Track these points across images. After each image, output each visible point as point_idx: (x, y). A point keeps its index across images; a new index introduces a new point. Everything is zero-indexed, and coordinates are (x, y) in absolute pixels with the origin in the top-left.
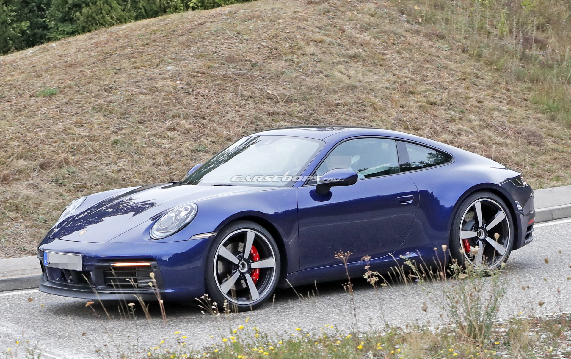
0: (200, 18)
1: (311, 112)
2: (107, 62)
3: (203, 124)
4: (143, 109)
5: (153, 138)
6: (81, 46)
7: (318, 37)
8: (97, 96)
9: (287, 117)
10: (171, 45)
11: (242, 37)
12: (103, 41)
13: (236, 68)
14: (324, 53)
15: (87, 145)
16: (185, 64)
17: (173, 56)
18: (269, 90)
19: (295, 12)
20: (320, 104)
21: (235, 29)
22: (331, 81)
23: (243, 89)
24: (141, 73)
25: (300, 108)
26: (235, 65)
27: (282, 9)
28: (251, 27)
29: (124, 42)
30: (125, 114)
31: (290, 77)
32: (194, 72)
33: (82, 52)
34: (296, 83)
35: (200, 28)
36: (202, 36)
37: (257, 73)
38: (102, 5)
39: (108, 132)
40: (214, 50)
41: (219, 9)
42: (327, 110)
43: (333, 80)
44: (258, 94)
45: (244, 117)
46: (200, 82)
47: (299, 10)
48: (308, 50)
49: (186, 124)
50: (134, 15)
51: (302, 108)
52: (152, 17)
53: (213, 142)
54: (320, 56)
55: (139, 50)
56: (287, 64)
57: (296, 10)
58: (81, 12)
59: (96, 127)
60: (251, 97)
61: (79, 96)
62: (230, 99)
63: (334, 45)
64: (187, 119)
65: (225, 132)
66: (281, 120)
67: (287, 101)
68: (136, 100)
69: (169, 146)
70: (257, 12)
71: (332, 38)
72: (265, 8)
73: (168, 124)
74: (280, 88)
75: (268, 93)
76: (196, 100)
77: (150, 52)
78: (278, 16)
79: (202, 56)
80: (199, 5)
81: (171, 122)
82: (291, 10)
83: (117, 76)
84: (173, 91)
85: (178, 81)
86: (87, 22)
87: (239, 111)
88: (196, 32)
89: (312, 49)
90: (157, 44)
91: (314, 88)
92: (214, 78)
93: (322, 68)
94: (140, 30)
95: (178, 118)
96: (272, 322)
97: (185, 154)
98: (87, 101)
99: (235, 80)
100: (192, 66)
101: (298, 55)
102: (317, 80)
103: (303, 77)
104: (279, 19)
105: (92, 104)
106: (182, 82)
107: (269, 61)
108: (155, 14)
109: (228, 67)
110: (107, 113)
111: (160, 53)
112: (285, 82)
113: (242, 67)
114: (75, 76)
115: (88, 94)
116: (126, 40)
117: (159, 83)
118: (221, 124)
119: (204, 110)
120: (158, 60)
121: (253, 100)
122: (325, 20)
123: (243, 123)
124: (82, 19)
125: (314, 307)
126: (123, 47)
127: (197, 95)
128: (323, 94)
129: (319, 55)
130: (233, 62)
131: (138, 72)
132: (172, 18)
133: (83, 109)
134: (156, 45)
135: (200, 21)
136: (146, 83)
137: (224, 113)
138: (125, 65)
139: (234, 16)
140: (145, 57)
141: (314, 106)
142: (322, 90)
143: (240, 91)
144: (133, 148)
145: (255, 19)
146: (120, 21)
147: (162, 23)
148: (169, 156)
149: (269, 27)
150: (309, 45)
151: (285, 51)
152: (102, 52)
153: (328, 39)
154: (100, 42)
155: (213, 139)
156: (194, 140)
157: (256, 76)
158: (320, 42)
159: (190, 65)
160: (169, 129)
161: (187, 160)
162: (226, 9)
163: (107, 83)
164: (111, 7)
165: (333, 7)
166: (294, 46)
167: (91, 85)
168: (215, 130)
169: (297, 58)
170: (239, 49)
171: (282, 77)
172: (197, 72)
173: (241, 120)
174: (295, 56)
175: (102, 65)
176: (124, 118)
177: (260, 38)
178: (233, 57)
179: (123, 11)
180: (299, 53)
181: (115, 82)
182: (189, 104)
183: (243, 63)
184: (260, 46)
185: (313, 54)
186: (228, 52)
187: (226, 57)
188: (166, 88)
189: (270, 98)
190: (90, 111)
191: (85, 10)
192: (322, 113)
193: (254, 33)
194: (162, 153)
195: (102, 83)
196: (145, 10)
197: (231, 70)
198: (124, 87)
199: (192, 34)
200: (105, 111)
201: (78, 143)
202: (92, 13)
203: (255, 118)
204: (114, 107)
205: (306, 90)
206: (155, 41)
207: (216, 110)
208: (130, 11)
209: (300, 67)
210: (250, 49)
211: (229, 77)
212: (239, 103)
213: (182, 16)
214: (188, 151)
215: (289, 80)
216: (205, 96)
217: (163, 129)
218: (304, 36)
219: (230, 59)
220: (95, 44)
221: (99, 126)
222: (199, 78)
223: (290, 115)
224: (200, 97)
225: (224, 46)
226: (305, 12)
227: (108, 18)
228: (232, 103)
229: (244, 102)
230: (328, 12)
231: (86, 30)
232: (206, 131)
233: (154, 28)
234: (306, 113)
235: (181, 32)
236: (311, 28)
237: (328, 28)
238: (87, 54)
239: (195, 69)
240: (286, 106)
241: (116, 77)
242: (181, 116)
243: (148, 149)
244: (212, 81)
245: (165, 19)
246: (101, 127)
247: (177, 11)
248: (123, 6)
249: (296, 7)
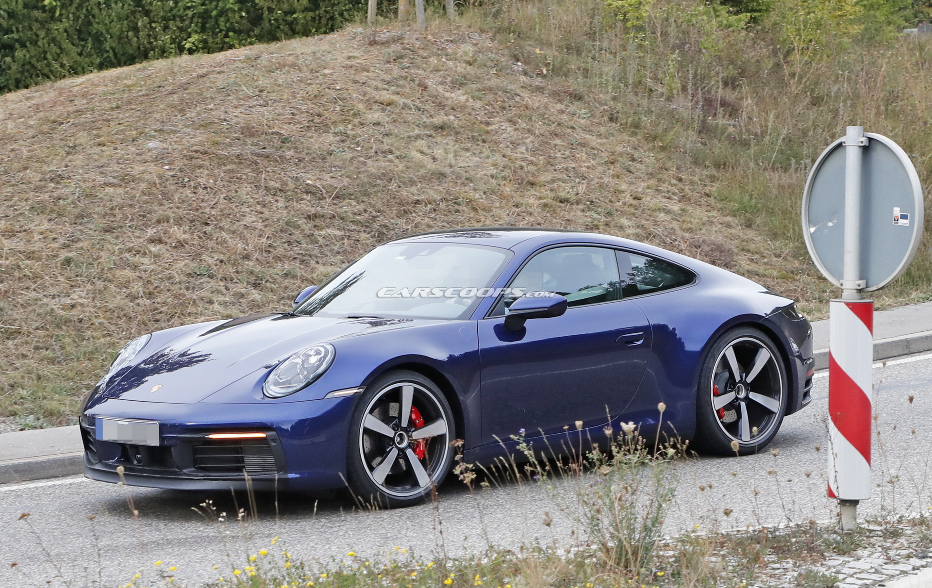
0: (201, 66)
1: (374, 213)
2: (55, 136)
3: (205, 233)
4: (112, 209)
5: (127, 255)
6: (13, 109)
7: (386, 96)
8: (38, 189)
9: (337, 222)
10: (155, 108)
11: (267, 96)
12: (47, 102)
13: (257, 144)
14: (394, 121)
15: (22, 266)
16: (176, 139)
17: (158, 126)
18: (309, 179)
19: (349, 58)
20: (388, 201)
21: (256, 84)
22: (406, 166)
23: (268, 178)
24: (108, 153)
25: (358, 207)
26: (255, 140)
27: (329, 52)
28: (280, 81)
29: (81, 103)
30: (82, 217)
31: (342, 160)
32: (192, 151)
33: (15, 120)
34: (352, 168)
35: (201, 82)
36: (204, 94)
37: (290, 153)
38: (46, 46)
39: (55, 245)
40: (222, 117)
41: (230, 52)
42: (399, 211)
43: (409, 164)
44: (291, 185)
45: (270, 222)
46: (200, 167)
47: (355, 54)
48: (370, 116)
49: (179, 233)
50: (98, 61)
51: (361, 207)
52: (125, 64)
53: (222, 261)
54: (388, 127)
55: (105, 117)
56: (338, 138)
57: (351, 54)
58: (13, 57)
59: (37, 237)
60: (280, 190)
61: (10, 189)
62: (248, 194)
63: (410, 109)
64: (181, 225)
65: (240, 246)
66: (328, 227)
67: (337, 197)
68: (100, 195)
69: (152, 267)
70: (291, 58)
71: (407, 98)
72: (303, 51)
73: (150, 232)
74: (326, 176)
75: (308, 185)
76: (194, 195)
77: (122, 119)
78: (323, 63)
79: (205, 126)
80: (200, 46)
81: (155, 230)
82: (344, 55)
83: (70, 157)
84: (157, 181)
85: (166, 165)
86: (22, 73)
87: (261, 213)
88: (193, 89)
89: (376, 115)
90: (133, 107)
91: (379, 176)
92: (222, 161)
93: (392, 145)
94: (106, 85)
95: (165, 224)
96: (312, 544)
97: (177, 280)
98: (22, 196)
99: (256, 163)
100: (188, 142)
101: (354, 125)
102: (383, 164)
103: (362, 159)
104: (325, 69)
105: (30, 202)
106: (172, 167)
107: (309, 134)
108: (131, 60)
109: (245, 144)
110: (54, 216)
111: (137, 121)
112: (334, 167)
113: (266, 143)
114: (3, 157)
115: (24, 186)
116: (85, 101)
117: (137, 168)
118: (234, 232)
119: (208, 210)
120: (134, 133)
121: (282, 194)
122: (396, 71)
123: (268, 232)
124: (14, 67)
125: (378, 520)
126: (80, 112)
127: (195, 188)
128: (393, 186)
129: (387, 125)
130: (252, 135)
131: (102, 151)
132: (158, 66)
133: (16, 210)
134: (131, 109)
135: (200, 72)
136: (115, 168)
137: (238, 215)
138: (83, 141)
139: (254, 64)
140: (114, 127)
141: (379, 205)
142: (391, 179)
143: (263, 181)
144: (94, 271)
145: (287, 68)
146: (76, 71)
147: (141, 75)
148: (152, 284)
149: (309, 81)
150: (371, 109)
151: (334, 119)
152: (46, 120)
153: (401, 101)
154: (43, 105)
155: (222, 257)
156: (191, 258)
157: (288, 157)
158: (389, 104)
159: (184, 141)
160: (152, 241)
161: (181, 289)
162: (241, 53)
163: (54, 168)
164: (60, 48)
165: (409, 49)
166: (348, 111)
167: (28, 171)
168: (225, 241)
169: (352, 130)
170: (262, 115)
171: (330, 159)
172: (196, 151)
173: (266, 226)
174: (350, 126)
175: (45, 141)
176: (81, 224)
177: (295, 97)
178: (253, 127)
179: (80, 54)
180: (356, 121)
181: (66, 166)
182: (184, 201)
183: (268, 137)
184: (295, 111)
185: (378, 124)
186: (244, 119)
187: (241, 128)
188: (147, 177)
189: (310, 192)
190: (26, 213)
191: (19, 54)
192: (392, 216)
193: (286, 90)
194: (141, 278)
195: (45, 168)
196: (115, 54)
197: (249, 149)
198: (81, 175)
199: (188, 91)
200: (51, 212)
201: (8, 262)
202: (31, 57)
203: (287, 224)
204: (65, 205)
205: (366, 180)
206: (129, 103)
207: (226, 211)
208: (91, 55)
209: (358, 144)
210: (279, 115)
211: (246, 160)
212: (261, 199)
213: (173, 63)
214: (182, 276)
215: (340, 163)
216: (209, 189)
217: (142, 240)
218: (364, 95)
219: (248, 131)
220: (35, 106)
221: (41, 237)
222: (199, 160)
223: (342, 219)
224: (201, 190)
225: (239, 110)
226: (366, 57)
227: (56, 66)
228: (252, 200)
229: (269, 198)
230: (401, 57)
231: (21, 85)
232: (210, 244)
233: (128, 82)
234: (366, 215)
235: (170, 88)
236: (375, 83)
237: (401, 82)
238: (22, 123)
239: (192, 146)
240: (335, 204)
241: (68, 159)
242: (172, 221)
243: (118, 273)
244: (219, 165)
245: (145, 68)
246: (44, 238)
247: (165, 55)
248: (80, 48)
249: (351, 49)
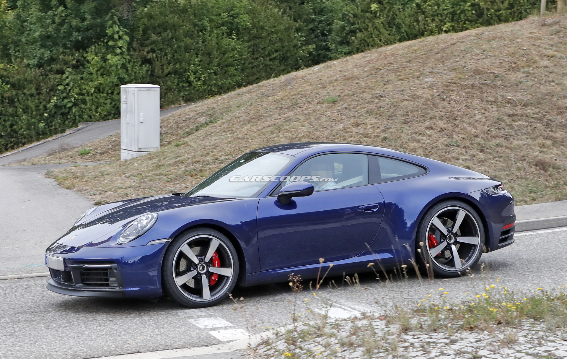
0: (452, 39)
1: (544, 113)
2: (378, 76)
3: (455, 124)
4: (407, 112)
5: (415, 135)
6: (357, 63)
7: (550, 52)
8: (369, 103)
9: (524, 118)
10: (428, 61)
11: (487, 54)
12: (374, 59)
13: (482, 79)
14: (555, 65)
15: (362, 141)
16: (440, 77)
17: (431, 70)
18: (509, 96)
19: (531, 33)
20: (552, 107)
21: (481, 47)
22: (561, 89)
23: (488, 96)
24: (405, 84)
25: (536, 110)
26: (481, 76)
27: (520, 30)
28: (494, 46)
29: (391, 59)
30: (392, 116)
31: (527, 86)
32: (448, 83)
33: (358, 68)
34: (532, 90)
35: (452, 47)
36: (454, 53)
37: (499, 83)
38: (372, 31)
39: (379, 131)
40: (464, 65)
41: (467, 32)
42: (558, 112)
43: (563, 88)
44: (500, 99)
45: (489, 118)
46: (452, 90)
47: (534, 31)
48: (542, 63)
49: (441, 124)
50: (398, 38)
51: (537, 110)
52: (412, 39)
53: (463, 138)
54: (552, 69)
55: (404, 66)
56: (525, 75)
57: (532, 31)
58: (356, 37)
59: (369, 126)
60: (494, 102)
61: (356, 103)
62: (477, 104)
63: (564, 59)
64: (442, 120)
65: (473, 130)
66: (520, 121)
67: (524, 105)
68: (401, 105)
69: (428, 141)
70: (499, 34)
71: (562, 53)
72: (506, 30)
73: (427, 124)
74: (519, 95)
75: (509, 99)
76: (449, 105)
77: (412, 67)
78: (516, 36)
79: (454, 70)
80: (451, 29)
81: (429, 123)
82: (528, 32)
83: (386, 86)
84: (430, 98)
85: (435, 89)
86: (360, 45)
87: (484, 114)
88: (448, 51)
89: (545, 63)
90: (418, 60)
91: (547, 94)
92: (463, 87)
93: (554, 78)
94: (403, 50)
95: (434, 120)
96: (515, 283)
97: (441, 148)
98: (362, 106)
99: (481, 88)
100: (446, 78)
101: (534, 68)
102: (549, 88)
103: (538, 85)
104: (518, 39)
105: (366, 109)
106: (438, 91)
107: (510, 73)
108: (415, 37)
109: (476, 78)
110: (378, 116)
111: (420, 68)
112: (523, 89)
113: (487, 78)
114: (352, 87)
115: (363, 101)
116: (393, 58)
117: (419, 91)
118: (470, 124)
119: (456, 112)
120: (418, 74)
121: (496, 104)
122: (556, 39)
123: (488, 123)
124: (356, 42)
125: (550, 272)
126: (390, 64)
127: (450, 101)
128: (554, 99)
129: (551, 67)
130: (479, 74)
131: (402, 83)
132: (430, 40)
133: (359, 113)
134: (417, 62)
135: (452, 42)
136: (409, 92)
137: (472, 115)
138: (392, 78)
139: (480, 37)
140: (408, 71)
141: (547, 109)
142: (553, 96)
143: (485, 97)
144: (398, 143)
145: (497, 39)
146: (388, 43)
147: (421, 44)
148: (427, 150)
149: (509, 46)
150: (542, 59)
151: (523, 64)
152: (374, 68)
153: (559, 55)
154: (372, 60)
155: (463, 136)
156: (448, 137)
157: (498, 85)
158: (552, 57)
159: (444, 77)
160: (428, 128)
161: (442, 152)
162: (473, 32)
163: (377, 92)
164: (379, 31)
165: (563, 28)
166: (530, 60)
167: (364, 94)
168: (465, 128)
169: (532, 70)
170: (484, 63)
171: (520, 85)
172: (450, 83)
173: (486, 120)
174: (531, 69)
175: (373, 78)
176: (391, 120)
177: (502, 54)
178: (480, 70)
179: (389, 35)
180: (534, 66)
181: (384, 91)
182: (444, 108)
183: (488, 75)
184: (502, 61)
185: (546, 67)
186: (475, 66)
187: (474, 70)
188: (425, 96)
189: (510, 103)
190: (364, 114)
191: (359, 35)
192: (554, 115)
193: (497, 50)
194: (422, 147)
195: (373, 92)
196: (407, 34)
197: (478, 80)
198: (391, 95)
199: (445, 52)
200: (377, 114)
201: (355, 139)
202: (365, 37)
203: (498, 119)
204: (383, 111)
205: (540, 96)
206: (415, 59)
207: (466, 113)
208: (395, 35)
209: (535, 78)
210: (493, 63)
211: (476, 86)
212: (484, 107)
213: (437, 38)
214: (443, 146)
215: (526, 88)
216: (457, 102)
217: (422, 128)
218: (539, 52)
219: (477, 72)
220: (368, 61)
221: (371, 126)
222: (452, 87)
223: (527, 116)
224: (452, 102)
225: (473, 61)
226: (540, 32)
227: (377, 41)
228: (479, 107)
229: (488, 106)
230: (559, 32)
231: (359, 51)
232: (458, 130)
233: (415, 48)
234: (540, 114)
235: (436, 51)
236: (544, 46)
237: (559, 45)
238: (361, 69)
239: (448, 80)
240: (523, 109)
241: (384, 87)
242: (438, 118)
243: (411, 144)
244: (462, 89)
245: (423, 41)
246: (373, 127)
247: (433, 34)
248: (389, 31)
249: (532, 29)
